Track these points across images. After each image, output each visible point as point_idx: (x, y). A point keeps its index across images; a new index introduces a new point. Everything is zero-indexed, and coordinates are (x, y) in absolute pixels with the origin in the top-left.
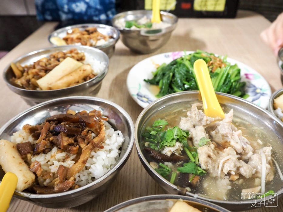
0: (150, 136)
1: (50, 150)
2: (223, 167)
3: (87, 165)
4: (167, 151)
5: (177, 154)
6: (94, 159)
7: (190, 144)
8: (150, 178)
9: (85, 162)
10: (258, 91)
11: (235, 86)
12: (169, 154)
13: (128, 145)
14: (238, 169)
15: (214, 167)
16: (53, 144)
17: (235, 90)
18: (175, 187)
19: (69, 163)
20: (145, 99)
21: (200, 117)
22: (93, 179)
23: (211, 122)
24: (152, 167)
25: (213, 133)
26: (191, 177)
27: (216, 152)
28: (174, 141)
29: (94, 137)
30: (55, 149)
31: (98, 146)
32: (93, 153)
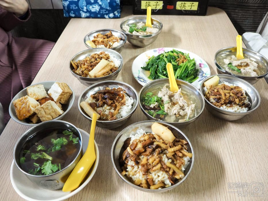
0: (145, 100)
1: (104, 106)
2: (173, 112)
3: (119, 111)
4: (152, 106)
5: (156, 107)
6: (122, 109)
7: (162, 103)
8: (145, 116)
9: (118, 110)
10: (204, 75)
11: (191, 73)
12: (153, 107)
13: (136, 104)
14: (179, 112)
15: (170, 112)
16: (104, 103)
17: (190, 75)
18: (154, 118)
19: (112, 111)
20: (142, 80)
21: (167, 92)
22: (122, 117)
23: (171, 94)
24: (146, 112)
25: (172, 98)
26: (161, 115)
27: (172, 106)
28: (155, 102)
29: (121, 100)
30: (106, 105)
31: (123, 104)
32: (121, 107)
